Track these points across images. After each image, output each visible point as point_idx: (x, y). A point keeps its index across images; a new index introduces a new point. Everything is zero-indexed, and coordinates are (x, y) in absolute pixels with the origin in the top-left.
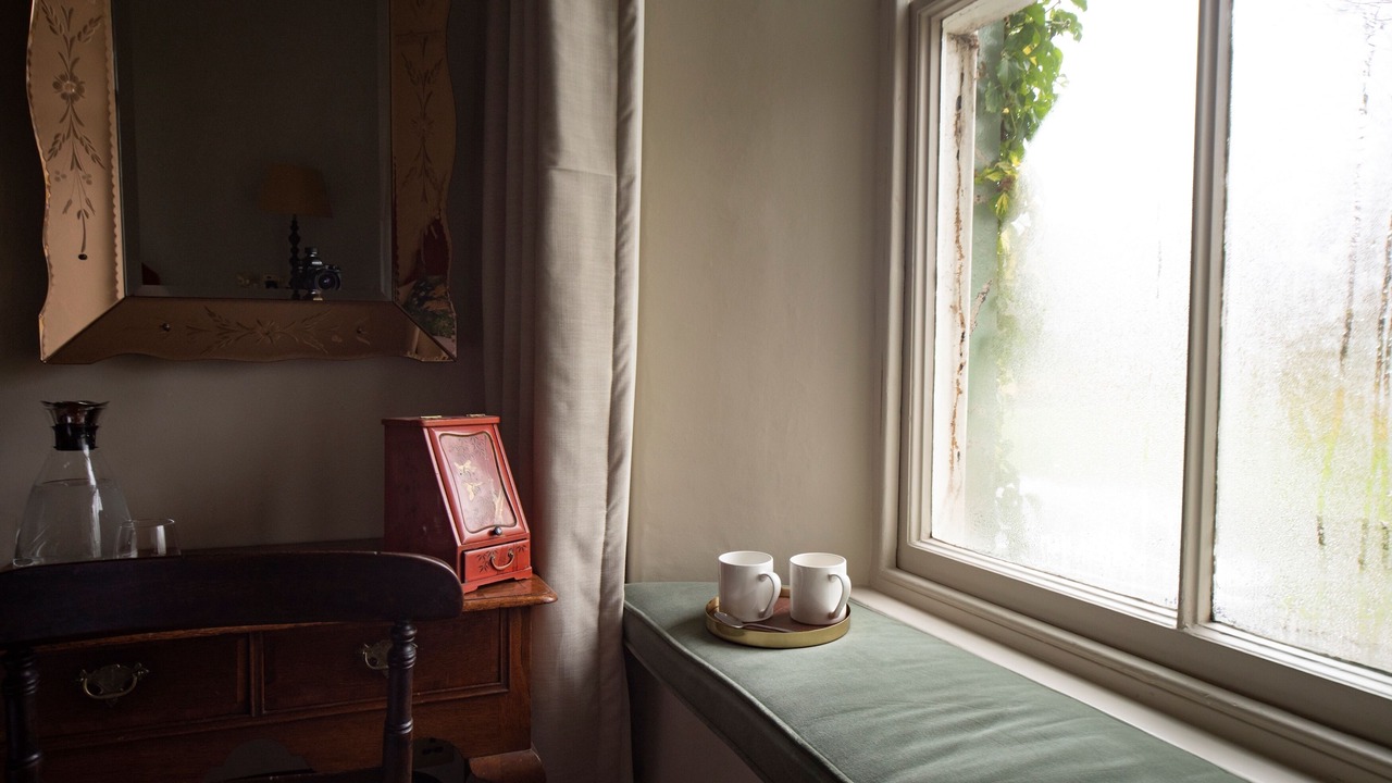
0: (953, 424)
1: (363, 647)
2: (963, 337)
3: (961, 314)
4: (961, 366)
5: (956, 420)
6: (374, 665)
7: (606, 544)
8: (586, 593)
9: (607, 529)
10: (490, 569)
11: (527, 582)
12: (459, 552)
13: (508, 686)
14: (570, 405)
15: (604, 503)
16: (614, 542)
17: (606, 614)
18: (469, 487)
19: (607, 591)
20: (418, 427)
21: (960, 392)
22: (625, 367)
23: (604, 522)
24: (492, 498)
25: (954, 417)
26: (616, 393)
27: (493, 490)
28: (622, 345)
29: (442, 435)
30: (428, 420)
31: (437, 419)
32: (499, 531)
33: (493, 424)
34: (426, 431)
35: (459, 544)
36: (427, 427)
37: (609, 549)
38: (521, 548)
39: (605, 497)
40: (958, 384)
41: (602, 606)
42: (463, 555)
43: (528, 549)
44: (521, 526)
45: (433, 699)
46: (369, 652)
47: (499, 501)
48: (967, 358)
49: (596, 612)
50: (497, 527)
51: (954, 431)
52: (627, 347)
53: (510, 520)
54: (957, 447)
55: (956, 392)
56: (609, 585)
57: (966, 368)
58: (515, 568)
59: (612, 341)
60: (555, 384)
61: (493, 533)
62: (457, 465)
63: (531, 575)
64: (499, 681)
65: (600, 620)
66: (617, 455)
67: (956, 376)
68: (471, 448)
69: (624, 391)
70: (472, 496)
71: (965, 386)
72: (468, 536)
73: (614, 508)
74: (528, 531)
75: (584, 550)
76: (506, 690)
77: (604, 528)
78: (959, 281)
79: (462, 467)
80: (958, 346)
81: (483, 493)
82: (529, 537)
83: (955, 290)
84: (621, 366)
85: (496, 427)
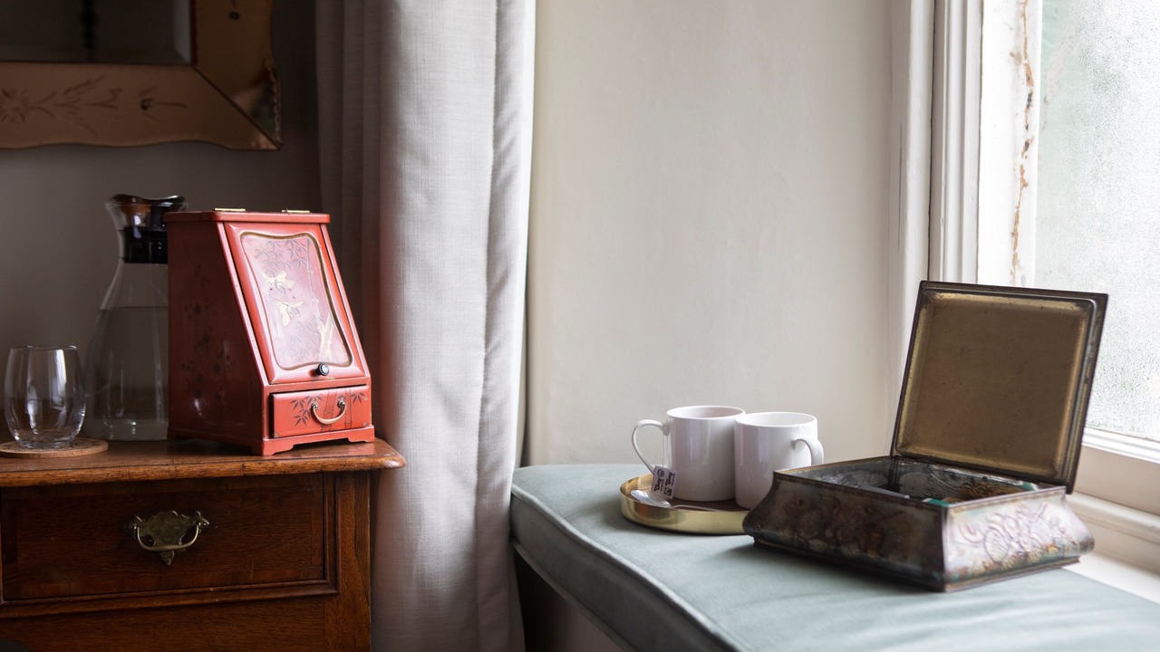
0: (1014, 234)
1: (134, 520)
2: (1030, 100)
3: (1027, 66)
4: (1027, 145)
5: (1020, 229)
6: (151, 544)
7: (485, 401)
8: (456, 470)
9: (486, 379)
10: (310, 422)
11: (367, 446)
12: (266, 394)
13: (336, 589)
14: (430, 197)
15: (482, 341)
16: (496, 399)
17: (486, 502)
18: (283, 308)
19: (486, 468)
20: (211, 221)
21: (1025, 184)
22: (511, 143)
23: (481, 367)
24: (316, 325)
25: (1016, 222)
26: (499, 182)
27: (318, 315)
28: (506, 113)
29: (246, 234)
30: (224, 213)
31: (239, 213)
32: (324, 369)
33: (320, 224)
34: (221, 227)
35: (265, 383)
36: (223, 222)
37: (490, 408)
38: (358, 397)
39: (482, 332)
40: (1022, 172)
41: (480, 491)
42: (271, 398)
43: (367, 399)
44: (358, 368)
45: (232, 598)
46: (142, 527)
47: (327, 330)
48: (1035, 132)
49: (471, 499)
50: (321, 365)
51: (1016, 244)
52: (514, 114)
53: (343, 357)
54: (1021, 268)
55: (1019, 184)
56: (490, 460)
57: (1034, 148)
58: (349, 426)
59: (491, 106)
60: (410, 167)
61: (317, 373)
62: (265, 276)
63: (373, 438)
64: (324, 578)
65: (478, 510)
66: (499, 272)
67: (1020, 161)
68: (286, 255)
69: (509, 180)
70: (286, 320)
71: (1032, 175)
72: (279, 374)
73: (496, 348)
74: (368, 375)
75: (453, 408)
76: (334, 591)
77: (481, 378)
78: (1024, 15)
79: (272, 280)
80: (1022, 115)
81: (302, 318)
82: (369, 382)
83: (1019, 28)
84: (504, 143)
85: (324, 229)
